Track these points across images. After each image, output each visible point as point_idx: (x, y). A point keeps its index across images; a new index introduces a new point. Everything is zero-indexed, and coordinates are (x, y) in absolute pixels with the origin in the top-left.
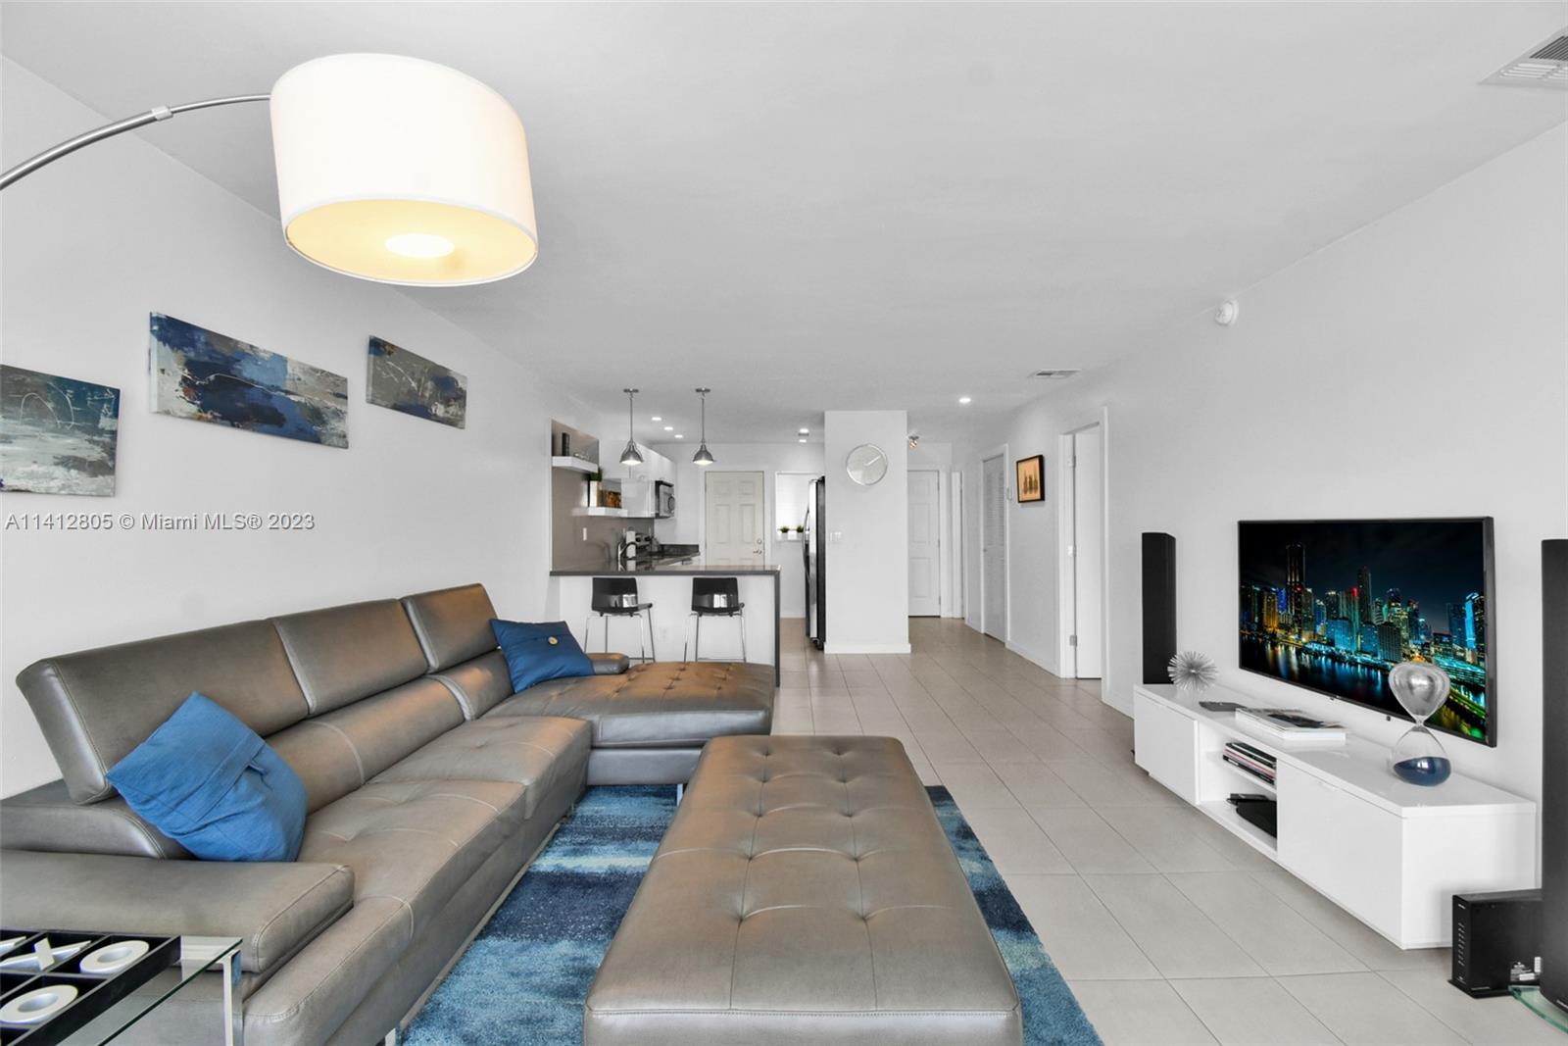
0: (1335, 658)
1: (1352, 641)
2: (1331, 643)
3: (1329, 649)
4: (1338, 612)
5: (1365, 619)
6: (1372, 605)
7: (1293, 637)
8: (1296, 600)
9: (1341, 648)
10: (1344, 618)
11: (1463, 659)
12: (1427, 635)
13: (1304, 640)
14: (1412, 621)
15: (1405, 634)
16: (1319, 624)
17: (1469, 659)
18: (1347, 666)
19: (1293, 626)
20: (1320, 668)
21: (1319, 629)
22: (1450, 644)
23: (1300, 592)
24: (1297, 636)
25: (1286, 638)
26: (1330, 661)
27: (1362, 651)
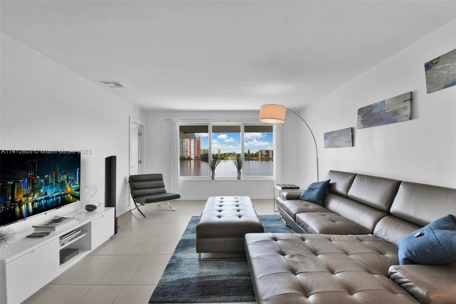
0: (47, 199)
1: (52, 191)
2: (46, 194)
3: (45, 197)
4: (48, 182)
5: (57, 182)
6: (58, 177)
7: (30, 198)
8: (32, 182)
9: (49, 194)
10: (50, 184)
11: (76, 184)
12: (70, 181)
13: (35, 197)
14: (68, 179)
15: (66, 183)
16: (41, 189)
17: (77, 184)
18: (51, 199)
19: (31, 194)
20: (42, 205)
21: (42, 191)
22: (74, 182)
23: (34, 179)
24: (32, 197)
25: (27, 200)
26: (45, 201)
27: (56, 192)
